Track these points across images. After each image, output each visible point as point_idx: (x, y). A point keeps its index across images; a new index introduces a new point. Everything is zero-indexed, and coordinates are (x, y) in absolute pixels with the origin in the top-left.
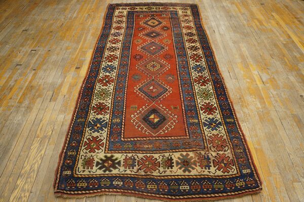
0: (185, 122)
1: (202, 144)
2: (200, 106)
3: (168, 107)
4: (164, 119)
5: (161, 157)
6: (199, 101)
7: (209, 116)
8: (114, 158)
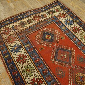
0: (31, 43)
1: (18, 36)
2: (28, 58)
3: (46, 48)
4: (43, 39)
5: (34, 22)
6: (30, 62)
7: (20, 53)
8: (51, 15)
